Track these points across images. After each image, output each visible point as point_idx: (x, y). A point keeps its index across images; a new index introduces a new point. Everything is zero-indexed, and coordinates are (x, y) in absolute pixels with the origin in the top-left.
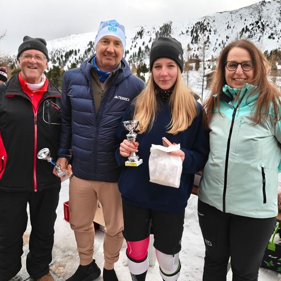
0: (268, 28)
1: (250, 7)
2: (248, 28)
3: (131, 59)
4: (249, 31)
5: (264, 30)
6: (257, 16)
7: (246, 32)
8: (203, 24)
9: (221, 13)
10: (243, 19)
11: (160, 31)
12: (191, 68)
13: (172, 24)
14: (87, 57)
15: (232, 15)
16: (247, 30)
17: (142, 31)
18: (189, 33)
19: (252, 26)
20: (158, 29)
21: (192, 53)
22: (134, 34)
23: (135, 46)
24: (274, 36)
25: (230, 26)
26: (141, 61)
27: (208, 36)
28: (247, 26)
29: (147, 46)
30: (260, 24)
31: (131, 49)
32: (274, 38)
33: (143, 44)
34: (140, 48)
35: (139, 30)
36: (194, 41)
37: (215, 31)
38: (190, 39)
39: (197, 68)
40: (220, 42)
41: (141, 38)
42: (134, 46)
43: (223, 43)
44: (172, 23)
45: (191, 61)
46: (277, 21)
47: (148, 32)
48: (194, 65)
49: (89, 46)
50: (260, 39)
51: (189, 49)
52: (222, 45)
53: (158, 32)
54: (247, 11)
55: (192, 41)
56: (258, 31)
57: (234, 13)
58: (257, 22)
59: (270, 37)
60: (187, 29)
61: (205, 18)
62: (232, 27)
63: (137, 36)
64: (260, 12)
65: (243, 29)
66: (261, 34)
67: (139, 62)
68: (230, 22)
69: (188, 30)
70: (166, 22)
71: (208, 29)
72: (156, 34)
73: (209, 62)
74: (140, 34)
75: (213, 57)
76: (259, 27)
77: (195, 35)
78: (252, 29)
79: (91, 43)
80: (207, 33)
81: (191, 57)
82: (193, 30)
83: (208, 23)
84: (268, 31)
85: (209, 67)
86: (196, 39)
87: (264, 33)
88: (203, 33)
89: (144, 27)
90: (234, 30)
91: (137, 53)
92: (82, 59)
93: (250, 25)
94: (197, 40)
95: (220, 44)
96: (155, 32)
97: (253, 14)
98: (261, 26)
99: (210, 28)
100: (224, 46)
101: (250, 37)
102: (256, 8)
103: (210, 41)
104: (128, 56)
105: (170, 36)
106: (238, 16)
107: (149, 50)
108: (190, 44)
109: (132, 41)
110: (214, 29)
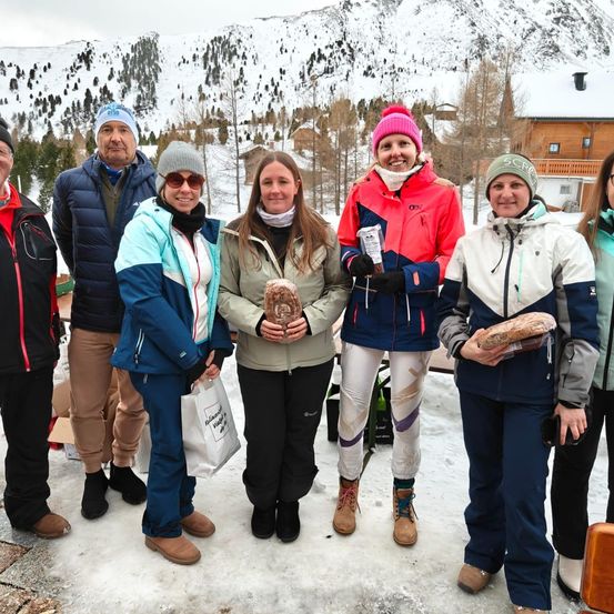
0: (360, 54)
1: (323, 11)
2: (323, 52)
3: (69, 116)
4: (325, 59)
5: (353, 59)
6: (338, 28)
7: (318, 61)
8: (227, 42)
9: (264, 19)
10: (312, 35)
11: (132, 55)
12: (210, 140)
13: (160, 39)
15: (289, 25)
16: (322, 57)
17: (90, 52)
18: (200, 61)
19: (330, 50)
20: (127, 50)
21: (209, 104)
22: (71, 59)
23: (76, 87)
24: (373, 71)
25: (285, 47)
27: (241, 69)
28: (319, 50)
29: (105, 87)
30: (344, 46)
31: (66, 93)
32: (373, 76)
33: (96, 82)
34: (88, 93)
35: (82, 49)
36: (211, 79)
37: (255, 58)
38: (201, 74)
39: (223, 139)
40: (267, 81)
41: (88, 68)
42: (72, 86)
43: (273, 84)
44: (157, 35)
45: (208, 122)
46: (376, 43)
47: (104, 56)
48: (215, 132)
50: (347, 75)
51: (203, 97)
52: (272, 89)
53: (128, 55)
54: (318, 18)
55: (207, 78)
56: (343, 60)
57: (291, 22)
58: (340, 43)
59: (366, 74)
60: (194, 52)
61: (232, 29)
62: (290, 51)
63: (77, 65)
64: (342, 23)
65: (313, 55)
66: (349, 67)
67: (88, 124)
68: (286, 40)
69: (197, 53)
70: (146, 33)
71: (240, 52)
72: (125, 62)
73: (246, 127)
74: (85, 58)
75: (254, 115)
76: (343, 51)
77: (212, 65)
78: (331, 55)
80: (238, 62)
81: (208, 116)
82: (206, 54)
83: (239, 41)
84: (362, 62)
85: (248, 138)
86: (214, 75)
87: (355, 65)
88: (230, 61)
89: (94, 44)
90: (294, 56)
91: (82, 104)
93: (326, 47)
94: (218, 77)
95: (267, 87)
96: (121, 57)
97: (330, 26)
98: (347, 51)
99: (243, 50)
100: (276, 90)
101: (327, 71)
102: (334, 15)
103: (245, 78)
104: (60, 110)
105: (156, 66)
106: (301, 28)
107: (110, 96)
108: (204, 86)
109: (65, 74)
110: (252, 53)
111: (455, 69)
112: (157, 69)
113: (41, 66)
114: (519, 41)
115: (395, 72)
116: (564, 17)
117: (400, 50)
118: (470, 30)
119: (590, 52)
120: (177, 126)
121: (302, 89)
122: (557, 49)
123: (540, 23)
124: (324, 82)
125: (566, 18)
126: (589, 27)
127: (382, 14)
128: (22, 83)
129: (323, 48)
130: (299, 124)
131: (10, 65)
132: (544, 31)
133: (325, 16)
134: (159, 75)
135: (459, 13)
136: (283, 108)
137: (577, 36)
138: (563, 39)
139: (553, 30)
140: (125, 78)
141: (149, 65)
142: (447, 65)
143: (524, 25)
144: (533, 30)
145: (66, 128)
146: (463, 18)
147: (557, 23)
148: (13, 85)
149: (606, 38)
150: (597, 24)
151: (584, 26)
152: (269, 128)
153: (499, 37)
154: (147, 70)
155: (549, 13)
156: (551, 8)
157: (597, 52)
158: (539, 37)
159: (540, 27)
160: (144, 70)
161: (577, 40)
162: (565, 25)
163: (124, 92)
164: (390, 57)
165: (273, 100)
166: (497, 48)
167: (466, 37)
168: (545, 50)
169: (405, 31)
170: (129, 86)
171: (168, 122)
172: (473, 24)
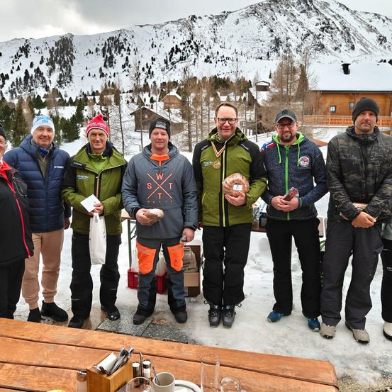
0: (202, 49)
1: (178, 21)
2: (179, 47)
3: (14, 87)
4: (180, 51)
5: (198, 51)
6: (188, 33)
7: (176, 53)
8: (118, 40)
9: (141, 26)
10: (171, 37)
11: (56, 48)
12: (108, 103)
13: (74, 38)
15: (157, 30)
16: (178, 50)
17: (28, 46)
18: (100, 52)
19: (183, 46)
20: (52, 45)
21: (106, 80)
22: (15, 50)
23: (18, 69)
24: (211, 59)
25: (155, 44)
26: (30, 91)
27: (127, 57)
28: (176, 46)
29: (38, 68)
30: (192, 44)
31: (12, 72)
32: (211, 62)
33: (32, 65)
34: (27, 72)
35: (22, 44)
36: (107, 64)
37: (136, 51)
38: (101, 61)
39: (117, 102)
40: (143, 65)
41: (27, 57)
42: (16, 68)
43: (147, 67)
44: (72, 36)
45: (106, 91)
46: (212, 42)
47: (37, 49)
48: (112, 97)
50: (195, 62)
51: (102, 75)
52: (147, 70)
53: (53, 48)
54: (175, 26)
55: (105, 63)
56: (192, 52)
57: (159, 28)
58: (189, 42)
59: (206, 61)
61: (120, 32)
62: (158, 46)
63: (19, 54)
64: (190, 29)
65: (173, 49)
66: (196, 56)
67: (27, 92)
68: (155, 39)
69: (98, 47)
70: (64, 35)
71: (126, 47)
72: (51, 52)
73: (131, 94)
74: (25, 50)
75: (135, 87)
76: (191, 46)
77: (108, 56)
78: (184, 49)
80: (124, 53)
81: (106, 86)
82: (104, 48)
83: (125, 40)
84: (203, 53)
85: (133, 101)
86: (110, 62)
87: (199, 55)
88: (119, 52)
89: (30, 41)
90: (161, 49)
91: (23, 79)
93: (181, 44)
94: (112, 62)
95: (143, 69)
96: (48, 49)
97: (183, 31)
98: (194, 47)
99: (128, 45)
100: (149, 71)
101: (182, 59)
102: (185, 24)
103: (129, 63)
104: (8, 83)
105: (72, 55)
106: (165, 32)
107: (41, 74)
108: (103, 68)
109: (12, 60)
110: (134, 47)
111: (261, 58)
112: (72, 57)
114: (300, 41)
115: (225, 60)
116: (326, 27)
117: (227, 46)
118: (269, 34)
119: (343, 48)
121: (166, 70)
122: (323, 47)
123: (312, 31)
124: (180, 66)
125: (328, 28)
126: (342, 33)
127: (215, 24)
129: (178, 44)
130: (165, 93)
132: (315, 36)
133: (180, 25)
134: (74, 61)
135: (263, 24)
136: (154, 82)
137: (335, 39)
138: (326, 40)
139: (320, 35)
140: (51, 63)
141: (67, 55)
142: (256, 55)
143: (303, 32)
144: (308, 35)
145: (12, 95)
146: (265, 27)
147: (323, 31)
149: (352, 40)
150: (346, 32)
151: (339, 33)
152: (146, 95)
153: (288, 39)
154: (66, 58)
155: (317, 25)
156: (318, 21)
157: (347, 49)
158: (312, 39)
159: (312, 33)
160: (63, 58)
161: (335, 41)
162: (327, 32)
163: (51, 72)
164: (221, 51)
165: (148, 77)
166: (287, 46)
167: (268, 39)
168: (316, 47)
169: (230, 34)
170: (54, 68)
172: (272, 31)
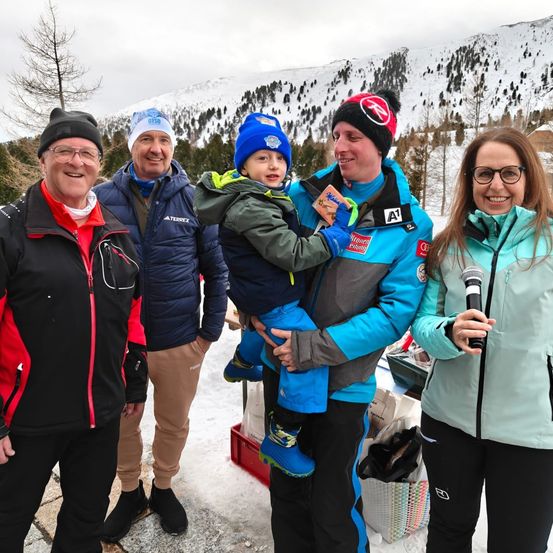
3: (326, 123)
8: (472, 51)
9: (511, 26)
11: (383, 69)
12: (446, 141)
13: (408, 53)
14: (240, 121)
15: (536, 29)
17: (348, 69)
18: (444, 71)
20: (379, 65)
21: (448, 109)
22: (333, 75)
23: (334, 98)
25: (529, 51)
27: (483, 75)
31: (325, 104)
33: (350, 93)
35: (342, 66)
36: (452, 86)
37: (497, 64)
38: (444, 81)
39: (459, 141)
40: (506, 85)
41: (345, 82)
42: (331, 98)
43: (512, 88)
44: (407, 50)
45: (447, 126)
47: (360, 71)
48: (453, 134)
49: (245, 101)
51: (443, 103)
52: (510, 93)
53: (379, 69)
55: (449, 86)
57: (539, 26)
60: (439, 62)
61: (477, 39)
62: (534, 55)
63: (337, 80)
68: (531, 44)
69: (441, 63)
70: (397, 49)
71: (483, 60)
72: (376, 75)
73: (482, 129)
74: (344, 74)
75: (490, 118)
77: (455, 73)
79: (248, 94)
80: (480, 69)
81: (447, 119)
82: (450, 64)
83: (484, 49)
86: (456, 83)
88: (472, 68)
89: (352, 62)
90: (538, 59)
92: (231, 126)
94: (460, 84)
95: (505, 91)
96: (373, 71)
99: (486, 57)
100: (514, 94)
103: (485, 84)
104: (320, 117)
105: (403, 77)
108: (445, 93)
109: (327, 88)
110: (496, 59)
112: (404, 80)
113: (309, 83)
120: (416, 130)
121: (543, 92)
128: (293, 97)
130: (534, 127)
131: (286, 83)
134: (405, 85)
136: (520, 112)
141: (397, 77)
145: (322, 134)
148: (287, 99)
154: (394, 81)
160: (391, 81)
165: (510, 104)
171: (408, 126)
